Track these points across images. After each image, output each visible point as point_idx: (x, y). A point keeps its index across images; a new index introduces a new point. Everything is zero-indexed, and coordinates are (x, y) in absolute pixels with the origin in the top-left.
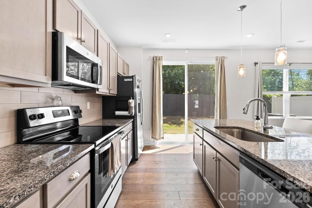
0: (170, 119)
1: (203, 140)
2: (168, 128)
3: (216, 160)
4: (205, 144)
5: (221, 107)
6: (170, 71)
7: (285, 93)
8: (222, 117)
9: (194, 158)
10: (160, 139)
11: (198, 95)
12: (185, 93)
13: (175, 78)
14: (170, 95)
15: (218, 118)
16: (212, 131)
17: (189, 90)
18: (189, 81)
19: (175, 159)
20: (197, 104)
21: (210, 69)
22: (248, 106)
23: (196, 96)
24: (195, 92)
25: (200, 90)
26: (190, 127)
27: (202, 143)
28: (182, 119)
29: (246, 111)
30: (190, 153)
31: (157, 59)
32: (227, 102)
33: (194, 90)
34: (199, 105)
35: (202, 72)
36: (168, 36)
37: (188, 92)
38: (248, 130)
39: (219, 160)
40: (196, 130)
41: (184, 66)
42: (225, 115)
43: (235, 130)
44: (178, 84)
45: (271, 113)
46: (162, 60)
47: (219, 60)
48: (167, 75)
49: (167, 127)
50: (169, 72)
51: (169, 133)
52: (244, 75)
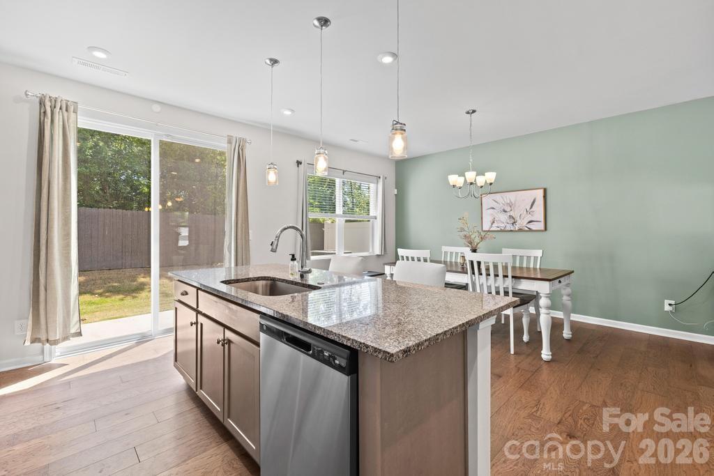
0: (99, 282)
1: (198, 312)
2: (94, 306)
3: (223, 345)
4: (201, 319)
5: (239, 241)
6: (101, 144)
7: (338, 216)
8: (240, 261)
9: (176, 361)
10: (66, 338)
11: (187, 213)
12: (152, 209)
13: (117, 164)
14: (101, 210)
15: (233, 265)
16: (215, 290)
17: (163, 202)
18: (162, 177)
19: (121, 380)
20: (185, 236)
21: (219, 157)
22: (278, 237)
23: (183, 217)
24: (179, 207)
25: (192, 200)
26: (164, 295)
27: (194, 321)
28: (142, 275)
29: (274, 247)
30: (165, 355)
31: (58, 107)
32: (250, 231)
33: (177, 202)
34: (190, 238)
35: (197, 160)
36: (100, 55)
37: (160, 207)
38: (280, 280)
39: (229, 342)
40: (182, 294)
41: (150, 141)
42: (246, 258)
43: (261, 283)
44: (128, 181)
45: (323, 249)
46: (75, 112)
47: (234, 144)
48: (89, 152)
49: (91, 303)
50: (96, 145)
51: (98, 319)
52: (276, 182)
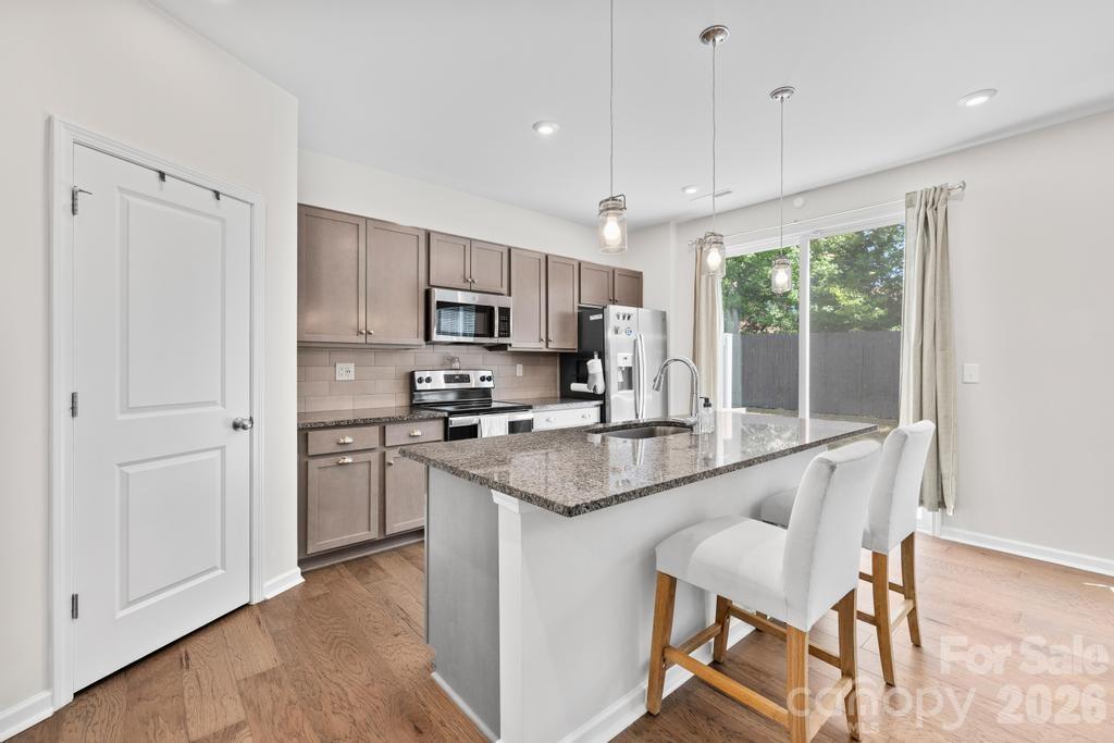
36: (691, 191)
47: (917, 205)
